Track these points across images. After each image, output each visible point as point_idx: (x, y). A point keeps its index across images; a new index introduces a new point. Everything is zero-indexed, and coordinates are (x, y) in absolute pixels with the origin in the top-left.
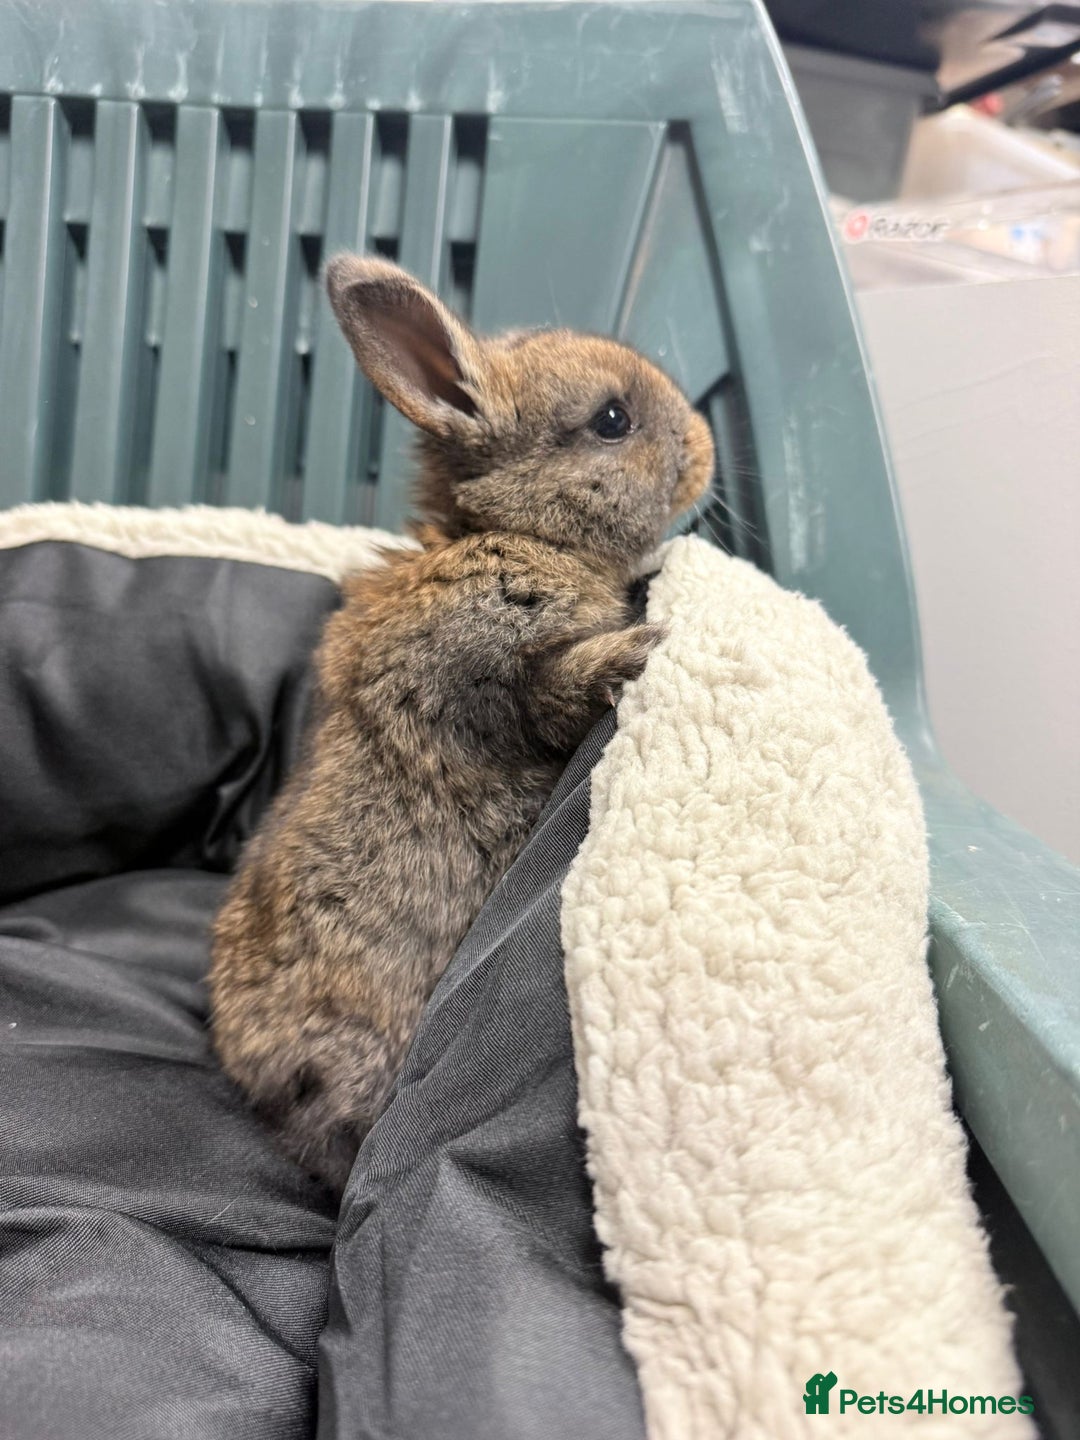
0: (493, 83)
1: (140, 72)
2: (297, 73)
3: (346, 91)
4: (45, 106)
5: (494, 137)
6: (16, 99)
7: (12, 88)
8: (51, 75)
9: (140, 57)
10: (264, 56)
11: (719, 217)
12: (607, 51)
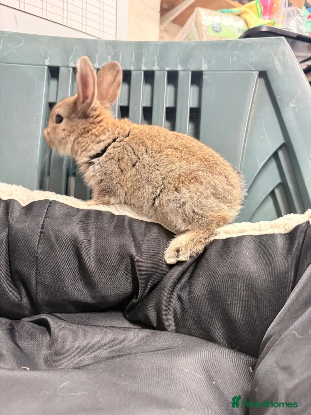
0: (203, 63)
1: (97, 61)
2: (144, 61)
3: (159, 65)
4: (70, 70)
5: (204, 77)
6: (61, 69)
7: (60, 65)
8: (71, 62)
9: (97, 57)
10: (133, 57)
11: (278, 98)
12: (238, 53)
